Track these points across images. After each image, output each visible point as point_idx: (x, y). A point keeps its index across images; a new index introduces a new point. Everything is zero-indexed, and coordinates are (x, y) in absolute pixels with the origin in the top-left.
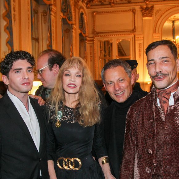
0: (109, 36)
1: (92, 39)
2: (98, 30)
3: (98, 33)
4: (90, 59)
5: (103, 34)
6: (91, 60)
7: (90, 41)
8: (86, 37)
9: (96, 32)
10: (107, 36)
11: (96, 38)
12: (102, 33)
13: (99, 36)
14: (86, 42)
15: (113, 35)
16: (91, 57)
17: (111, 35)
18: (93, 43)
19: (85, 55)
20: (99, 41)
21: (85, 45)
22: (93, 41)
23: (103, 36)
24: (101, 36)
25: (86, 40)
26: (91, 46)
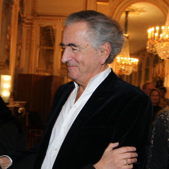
0: (52, 20)
1: (31, 21)
2: (39, 11)
3: (38, 15)
4: (26, 47)
5: (45, 17)
6: (27, 49)
7: (28, 24)
8: (24, 18)
9: (36, 13)
10: (49, 20)
11: (36, 20)
12: (44, 15)
13: (39, 19)
14: (23, 25)
15: (57, 20)
16: (27, 44)
17: (55, 20)
18: (32, 27)
19: (21, 41)
20: (39, 25)
21: (22, 28)
22: (31, 24)
23: (44, 19)
24: (42, 20)
25: (23, 22)
26: (28, 31)
